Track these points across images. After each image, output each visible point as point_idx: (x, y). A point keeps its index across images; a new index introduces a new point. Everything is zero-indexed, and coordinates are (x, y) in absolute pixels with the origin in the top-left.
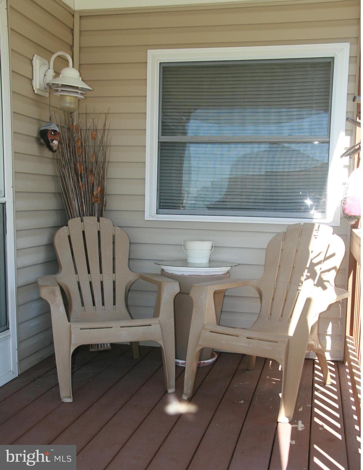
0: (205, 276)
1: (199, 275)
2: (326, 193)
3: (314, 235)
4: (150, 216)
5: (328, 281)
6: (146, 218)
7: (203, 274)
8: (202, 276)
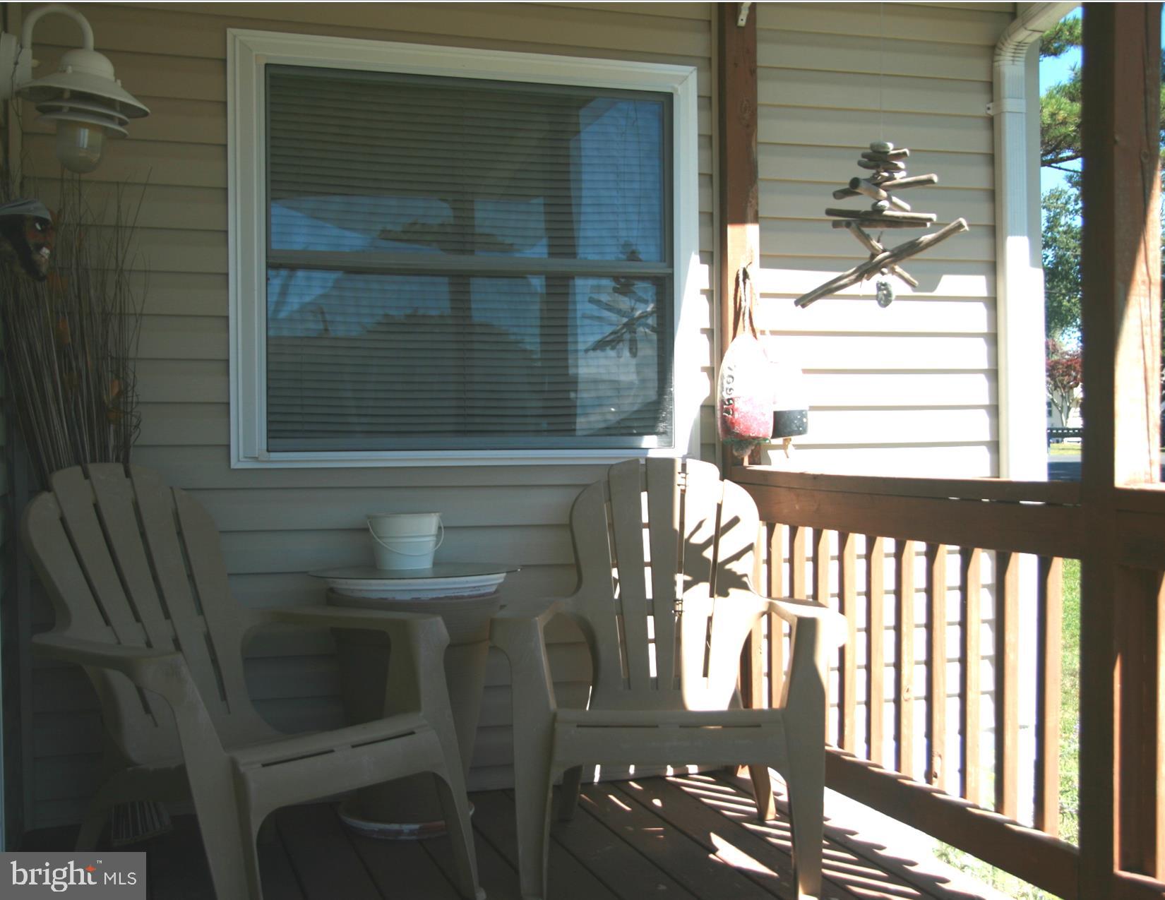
0: (470, 597)
1: (457, 598)
2: (672, 389)
3: (679, 485)
4: (246, 457)
5: (746, 575)
6: (235, 464)
7: (466, 594)
8: (462, 597)
